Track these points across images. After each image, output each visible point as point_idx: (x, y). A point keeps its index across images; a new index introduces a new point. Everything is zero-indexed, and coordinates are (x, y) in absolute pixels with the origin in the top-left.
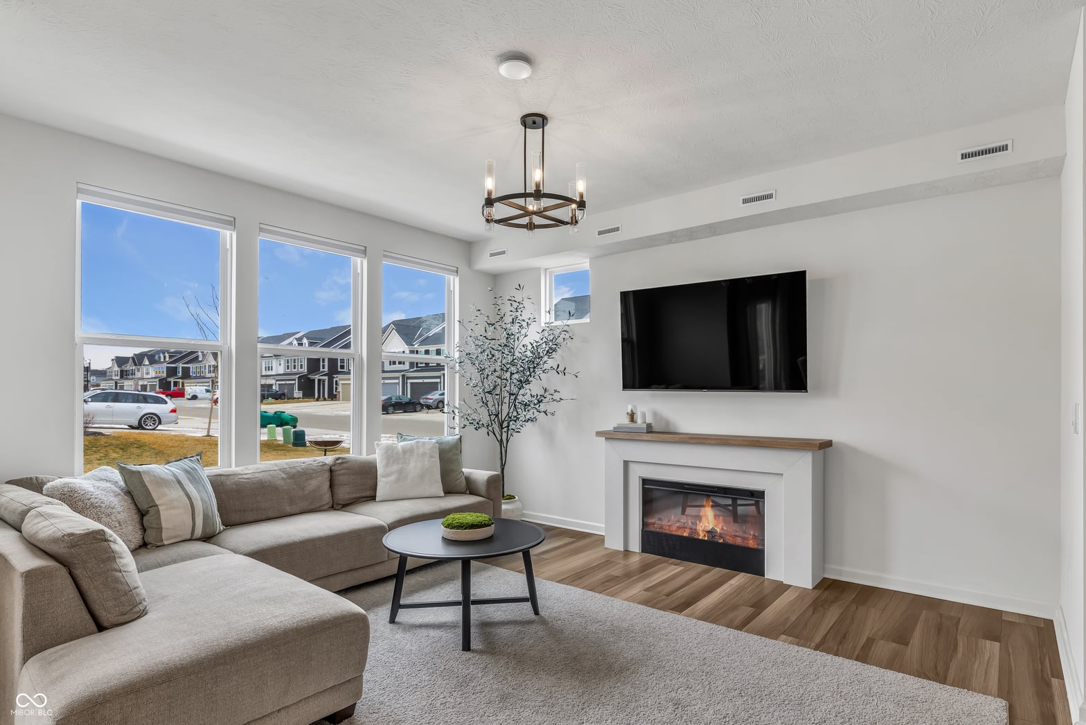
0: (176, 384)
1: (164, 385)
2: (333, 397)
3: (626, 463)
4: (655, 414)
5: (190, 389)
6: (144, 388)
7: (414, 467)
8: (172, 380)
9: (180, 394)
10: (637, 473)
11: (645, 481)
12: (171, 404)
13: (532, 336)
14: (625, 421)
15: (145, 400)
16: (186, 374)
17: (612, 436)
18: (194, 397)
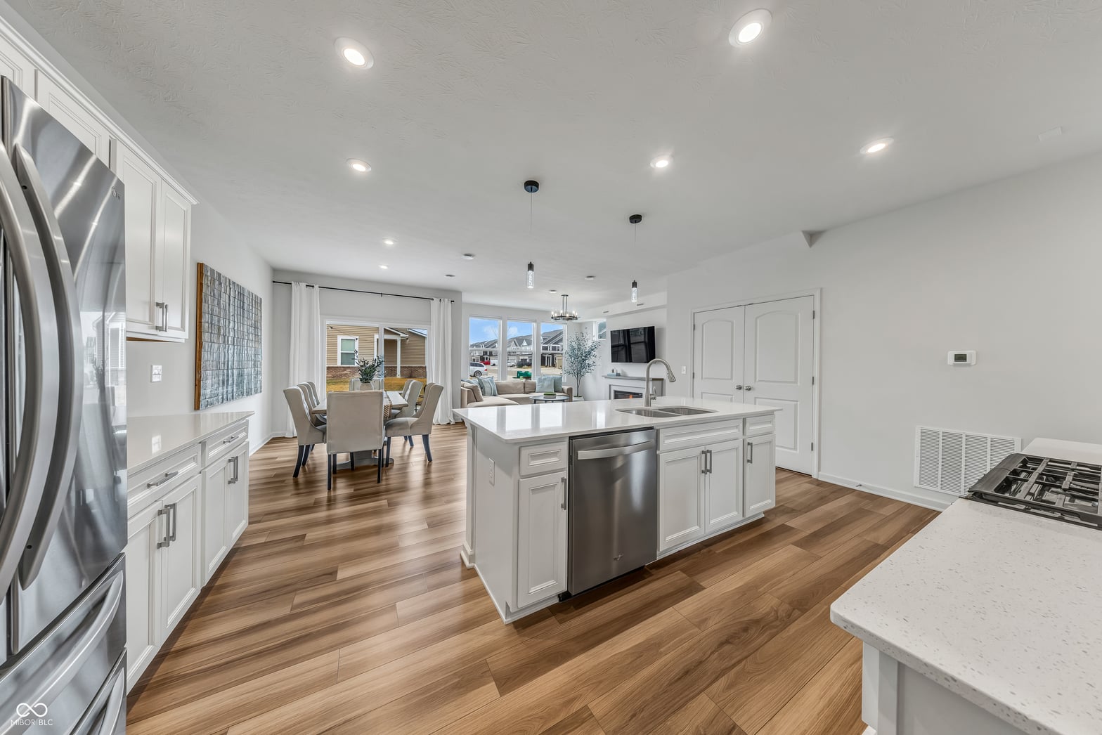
0: (487, 358)
1: (482, 359)
2: (554, 365)
3: (610, 386)
4: (622, 371)
5: (492, 361)
6: (474, 360)
7: (546, 384)
8: (485, 357)
9: (488, 363)
10: (614, 388)
11: (615, 391)
12: (485, 367)
13: (589, 344)
14: (610, 372)
15: (476, 365)
16: (491, 354)
17: (608, 377)
18: (494, 365)
